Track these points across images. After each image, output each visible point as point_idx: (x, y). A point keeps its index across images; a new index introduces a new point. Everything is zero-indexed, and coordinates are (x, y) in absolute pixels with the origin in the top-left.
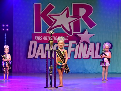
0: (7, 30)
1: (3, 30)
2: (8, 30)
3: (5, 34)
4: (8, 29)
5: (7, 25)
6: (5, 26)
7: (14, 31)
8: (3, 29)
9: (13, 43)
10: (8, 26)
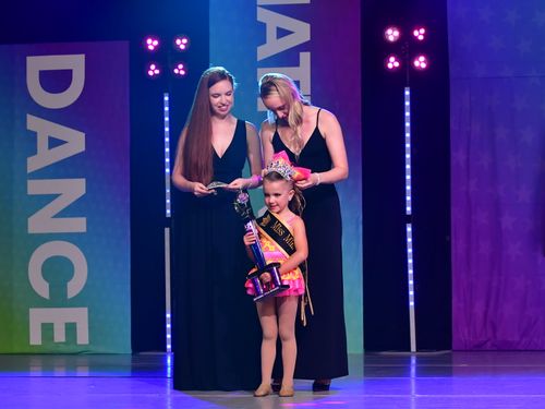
0: (420, 63)
1: (390, 66)
2: (423, 66)
3: (407, 93)
4: (422, 59)
5: (416, 33)
6: (406, 36)
7: (453, 69)
8: (392, 59)
9: (453, 154)
10: (421, 38)
